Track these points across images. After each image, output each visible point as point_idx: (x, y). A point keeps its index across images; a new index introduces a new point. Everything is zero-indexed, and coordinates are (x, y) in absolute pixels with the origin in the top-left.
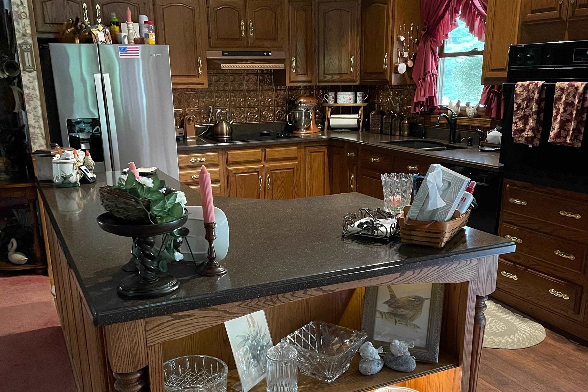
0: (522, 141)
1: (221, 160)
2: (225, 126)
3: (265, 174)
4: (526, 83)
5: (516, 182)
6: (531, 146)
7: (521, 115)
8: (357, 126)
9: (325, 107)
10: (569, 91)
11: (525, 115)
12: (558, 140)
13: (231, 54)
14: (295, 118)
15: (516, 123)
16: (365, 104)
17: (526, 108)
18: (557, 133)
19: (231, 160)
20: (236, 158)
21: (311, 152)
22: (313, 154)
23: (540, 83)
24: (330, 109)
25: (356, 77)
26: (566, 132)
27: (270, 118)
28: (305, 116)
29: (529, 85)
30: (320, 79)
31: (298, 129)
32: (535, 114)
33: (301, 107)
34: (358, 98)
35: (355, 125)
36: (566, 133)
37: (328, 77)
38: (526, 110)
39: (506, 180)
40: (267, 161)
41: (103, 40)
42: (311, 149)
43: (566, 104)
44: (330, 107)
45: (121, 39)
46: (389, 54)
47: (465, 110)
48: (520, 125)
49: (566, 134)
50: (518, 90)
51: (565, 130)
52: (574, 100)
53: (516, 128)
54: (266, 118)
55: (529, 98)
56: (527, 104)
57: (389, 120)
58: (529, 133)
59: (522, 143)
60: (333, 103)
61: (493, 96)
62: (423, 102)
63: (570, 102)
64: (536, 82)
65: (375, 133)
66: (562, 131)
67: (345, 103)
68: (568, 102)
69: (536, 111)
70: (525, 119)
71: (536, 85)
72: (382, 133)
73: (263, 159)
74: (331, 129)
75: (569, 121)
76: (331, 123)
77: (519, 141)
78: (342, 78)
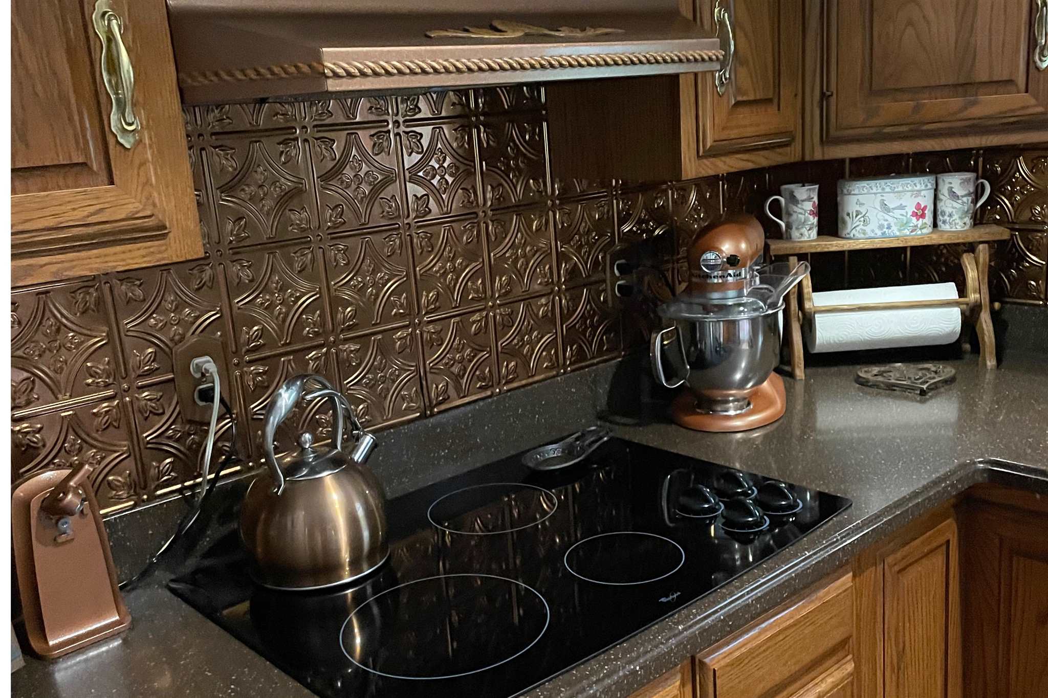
22: (904, 577)
24: (807, 268)
34: (946, 204)
44: (800, 257)
67: (894, 231)
76: (819, 337)
78: (976, 112)
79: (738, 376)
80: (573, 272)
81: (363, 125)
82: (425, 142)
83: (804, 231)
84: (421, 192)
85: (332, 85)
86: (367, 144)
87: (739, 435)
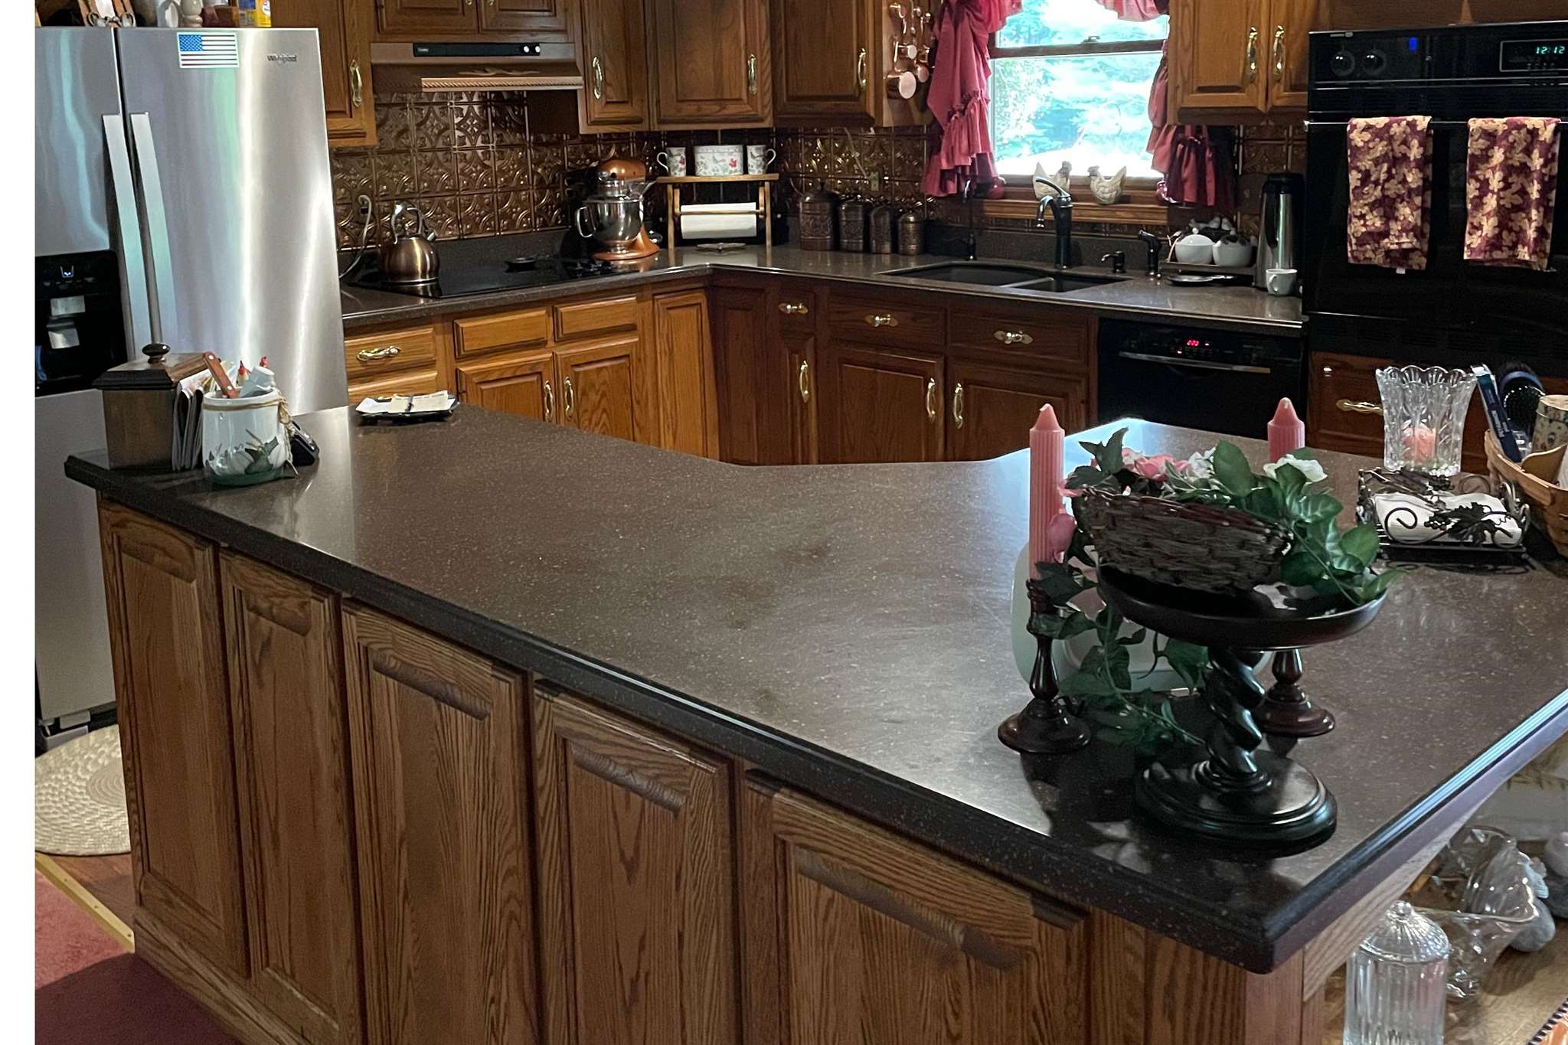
0: (1378, 259)
1: (441, 349)
2: (418, 250)
3: (557, 379)
4: (1380, 121)
5: (1348, 359)
6: (1401, 271)
7: (1373, 198)
8: (754, 234)
9: (664, 186)
10: (1511, 139)
11: (1384, 197)
12: (1497, 255)
13: (436, 49)
14: (598, 217)
15: (1362, 217)
16: (775, 176)
17: (1387, 180)
18: (1493, 238)
19: (469, 346)
20: (483, 339)
21: (669, 309)
22: (672, 312)
23: (1423, 121)
24: (678, 192)
25: (764, 107)
26: (1513, 234)
27: (522, 223)
28: (627, 212)
29: (1388, 126)
30: (663, 113)
31: (607, 248)
32: (1417, 195)
33: (612, 189)
34: (750, 161)
35: (751, 229)
36: (1513, 237)
37: (689, 109)
38: (1386, 186)
39: (1317, 356)
40: (562, 340)
41: (112, 15)
42: (667, 300)
43: (1508, 169)
44: (675, 186)
45: (155, 12)
46: (871, 50)
47: (1088, 186)
48: (1375, 222)
49: (1515, 239)
50: (1358, 138)
51: (1510, 230)
52: (1527, 160)
53: (1364, 230)
54: (512, 224)
55: (1394, 157)
56: (1389, 171)
57: (857, 216)
58: (1404, 239)
59: (1375, 266)
60: (683, 174)
61: (1183, 150)
62: (964, 167)
63: (1518, 164)
64: (1410, 118)
65: (817, 250)
66: (1505, 234)
67: (721, 173)
68: (1512, 166)
69: (1419, 187)
70: (1387, 207)
71: (1412, 125)
72: (836, 246)
73: (550, 335)
74: (685, 243)
75: (1522, 208)
76: (684, 228)
77: (1366, 258)
78: (726, 112)
79: (620, 234)
80: (541, 181)
81: (437, 104)
82: (465, 113)
83: (677, 171)
84: (461, 134)
85: (424, 90)
86: (438, 112)
87: (622, 262)
